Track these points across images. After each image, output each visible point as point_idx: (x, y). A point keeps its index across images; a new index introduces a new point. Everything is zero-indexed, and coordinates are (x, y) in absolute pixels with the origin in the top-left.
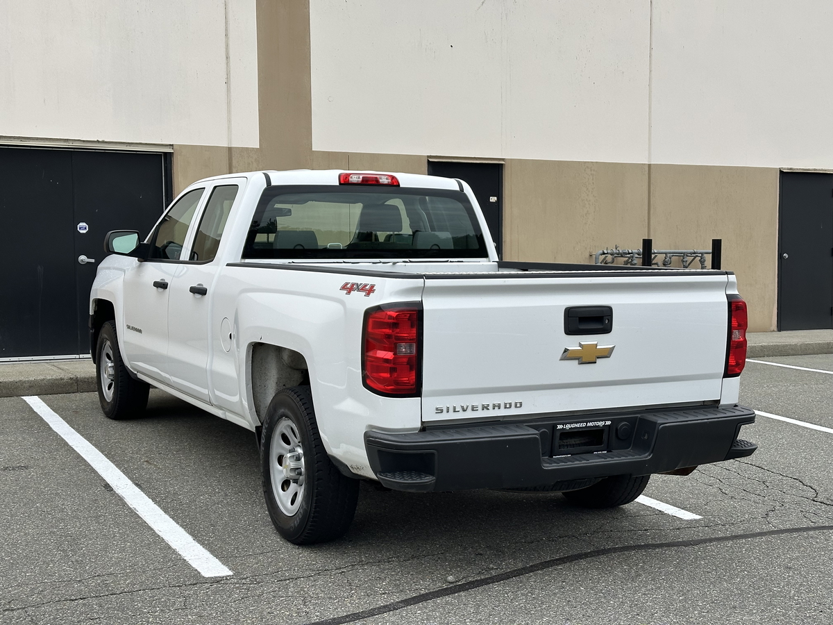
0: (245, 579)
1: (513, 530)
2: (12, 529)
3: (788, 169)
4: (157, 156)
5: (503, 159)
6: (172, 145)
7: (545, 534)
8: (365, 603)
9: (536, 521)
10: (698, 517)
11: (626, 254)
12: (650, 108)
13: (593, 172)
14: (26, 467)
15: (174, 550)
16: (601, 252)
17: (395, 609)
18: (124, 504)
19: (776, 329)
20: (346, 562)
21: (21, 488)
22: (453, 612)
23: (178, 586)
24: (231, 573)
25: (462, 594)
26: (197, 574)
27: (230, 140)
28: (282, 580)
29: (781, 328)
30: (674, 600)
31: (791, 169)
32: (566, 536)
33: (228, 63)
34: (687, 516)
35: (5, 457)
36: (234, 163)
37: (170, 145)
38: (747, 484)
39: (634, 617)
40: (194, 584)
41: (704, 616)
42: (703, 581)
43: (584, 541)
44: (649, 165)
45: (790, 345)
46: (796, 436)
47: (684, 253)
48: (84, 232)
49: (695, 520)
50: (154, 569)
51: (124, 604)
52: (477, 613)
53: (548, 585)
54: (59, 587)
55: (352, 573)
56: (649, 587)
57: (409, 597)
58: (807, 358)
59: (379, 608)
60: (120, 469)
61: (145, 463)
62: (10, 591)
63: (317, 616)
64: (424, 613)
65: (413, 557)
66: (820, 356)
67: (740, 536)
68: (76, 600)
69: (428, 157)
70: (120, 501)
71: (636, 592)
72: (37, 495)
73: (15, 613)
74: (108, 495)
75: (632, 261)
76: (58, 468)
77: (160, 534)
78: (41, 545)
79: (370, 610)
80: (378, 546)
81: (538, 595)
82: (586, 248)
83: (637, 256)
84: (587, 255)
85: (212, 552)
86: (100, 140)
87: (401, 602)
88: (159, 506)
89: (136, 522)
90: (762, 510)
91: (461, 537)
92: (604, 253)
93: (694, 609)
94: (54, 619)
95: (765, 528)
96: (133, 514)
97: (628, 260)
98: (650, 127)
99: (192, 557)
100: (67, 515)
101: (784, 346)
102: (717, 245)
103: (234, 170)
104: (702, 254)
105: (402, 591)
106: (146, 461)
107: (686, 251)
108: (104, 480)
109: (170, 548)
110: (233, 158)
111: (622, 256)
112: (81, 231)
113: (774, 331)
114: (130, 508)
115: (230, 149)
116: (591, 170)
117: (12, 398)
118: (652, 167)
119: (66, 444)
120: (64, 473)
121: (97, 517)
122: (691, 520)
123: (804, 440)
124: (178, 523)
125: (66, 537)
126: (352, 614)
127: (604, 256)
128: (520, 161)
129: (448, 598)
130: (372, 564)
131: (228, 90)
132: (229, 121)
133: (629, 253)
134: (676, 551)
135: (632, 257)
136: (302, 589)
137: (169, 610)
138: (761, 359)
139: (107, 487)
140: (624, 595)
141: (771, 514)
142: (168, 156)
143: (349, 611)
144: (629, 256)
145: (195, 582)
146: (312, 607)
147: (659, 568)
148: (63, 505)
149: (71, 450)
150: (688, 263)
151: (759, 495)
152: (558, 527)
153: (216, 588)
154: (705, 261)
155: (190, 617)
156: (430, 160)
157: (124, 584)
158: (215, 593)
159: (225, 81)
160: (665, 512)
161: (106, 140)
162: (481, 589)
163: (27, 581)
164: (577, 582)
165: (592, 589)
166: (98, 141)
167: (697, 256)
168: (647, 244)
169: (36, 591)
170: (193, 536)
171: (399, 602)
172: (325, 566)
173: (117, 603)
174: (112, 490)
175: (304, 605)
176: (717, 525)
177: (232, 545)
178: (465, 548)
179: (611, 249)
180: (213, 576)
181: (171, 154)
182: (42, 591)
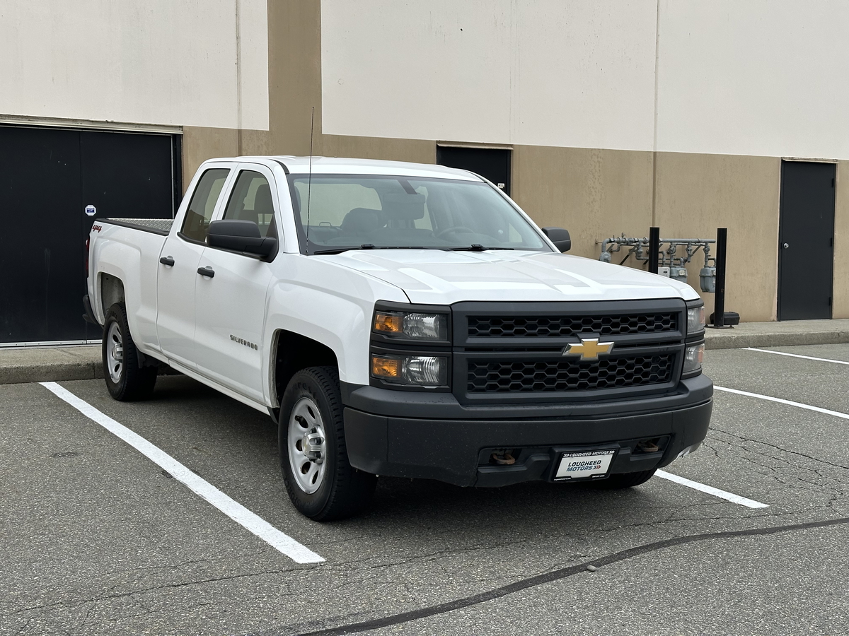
0: (340, 565)
1: (586, 518)
2: (85, 516)
3: (790, 158)
4: (166, 138)
5: (511, 146)
6: (182, 127)
7: (620, 522)
8: (467, 589)
9: (606, 509)
10: (765, 506)
11: (632, 242)
12: (656, 94)
13: (599, 159)
14: (75, 454)
15: (258, 537)
16: (608, 240)
17: (499, 596)
18: (189, 491)
19: (776, 319)
20: (433, 549)
21: (79, 475)
22: (557, 598)
23: (276, 572)
24: (323, 560)
25: (560, 581)
26: (290, 561)
27: (240, 123)
28: (375, 567)
29: (781, 316)
30: (770, 587)
31: (792, 158)
32: (641, 524)
33: (238, 44)
34: (754, 504)
35: (49, 443)
36: (244, 146)
37: (180, 127)
38: (800, 474)
39: (736, 604)
40: (290, 571)
41: (804, 603)
42: (791, 569)
43: (660, 529)
44: (655, 153)
45: (796, 335)
46: (832, 425)
47: (689, 242)
48: (92, 214)
49: (762, 509)
50: (245, 556)
51: (228, 590)
52: (582, 600)
53: (641, 573)
54: (157, 573)
55: (443, 560)
56: (741, 575)
57: (508, 584)
58: (813, 348)
59: (483, 595)
60: (171, 455)
61: (195, 450)
62: (108, 578)
63: (425, 602)
64: (529, 599)
65: (497, 545)
66: (825, 345)
67: (811, 524)
68: (178, 586)
69: (438, 142)
70: (184, 488)
71: (729, 580)
72: (98, 482)
73: (122, 599)
74: (169, 482)
75: (638, 249)
76: (108, 454)
77: (237, 520)
78: (121, 532)
79: (474, 597)
80: (459, 533)
81: (635, 582)
82: (592, 236)
83: (642, 244)
84: (593, 243)
85: (296, 539)
86: (109, 121)
87: (503, 588)
88: (225, 493)
89: (208, 508)
90: (823, 499)
91: (538, 524)
92: (611, 242)
93: (793, 597)
94: (164, 604)
95: (834, 516)
96: (200, 500)
97: (634, 248)
98: (656, 114)
99: (278, 544)
100: (136, 502)
101: (790, 336)
102: (722, 234)
103: (244, 153)
104: (706, 243)
105: (499, 578)
106: (195, 448)
107: (691, 240)
108: (160, 467)
109: (252, 534)
110: (243, 141)
111: (627, 245)
112: (89, 214)
113: (774, 321)
114: (197, 495)
115: (240, 131)
116: (598, 157)
117: (30, 384)
118: (658, 154)
119: (106, 430)
120: (116, 460)
121: (167, 504)
122: (758, 509)
123: (841, 429)
124: (250, 510)
125: (143, 523)
126: (459, 601)
127: (610, 244)
128: (528, 147)
129: (547, 585)
130: (459, 551)
131: (239, 71)
132: (239, 103)
133: (635, 242)
134: (754, 539)
135: (638, 245)
136: (400, 576)
137: (275, 595)
138: (769, 348)
139: (165, 473)
140: (719, 583)
141: (833, 502)
142: (177, 139)
143: (454, 597)
144: (635, 244)
145: (290, 568)
146: (416, 594)
147: (745, 556)
148: (128, 491)
149: (112, 436)
150: (692, 252)
151: (815, 484)
152: (630, 516)
153: (314, 574)
154: (709, 250)
155: (299, 603)
156: (439, 145)
157: (221, 570)
158: (315, 579)
159: (236, 61)
160: (730, 501)
161: (115, 121)
162: (576, 576)
163: (122, 568)
164: (669, 569)
165: (686, 576)
166: (107, 122)
167: (701, 245)
168: (655, 232)
169: (135, 577)
170: (270, 522)
171: (500, 589)
172: (414, 553)
173: (222, 589)
174: (172, 477)
175: (408, 591)
176: (785, 513)
177: (312, 531)
178: (546, 536)
179: (618, 237)
180: (306, 562)
181: (180, 136)
182: (141, 577)
